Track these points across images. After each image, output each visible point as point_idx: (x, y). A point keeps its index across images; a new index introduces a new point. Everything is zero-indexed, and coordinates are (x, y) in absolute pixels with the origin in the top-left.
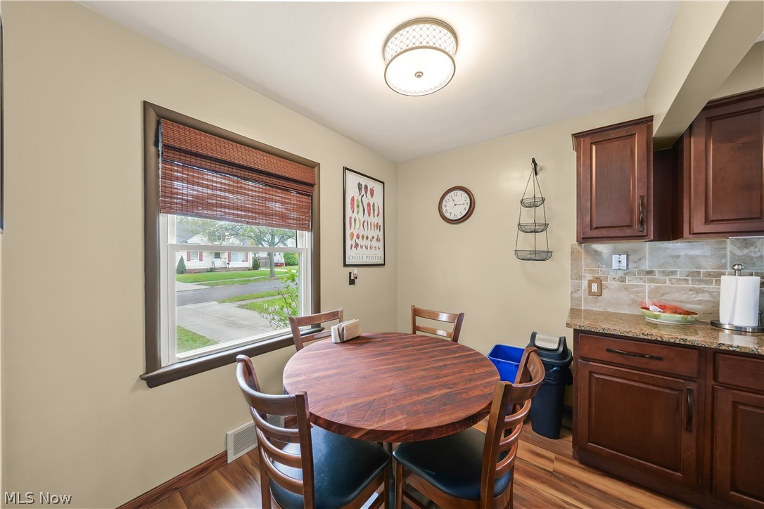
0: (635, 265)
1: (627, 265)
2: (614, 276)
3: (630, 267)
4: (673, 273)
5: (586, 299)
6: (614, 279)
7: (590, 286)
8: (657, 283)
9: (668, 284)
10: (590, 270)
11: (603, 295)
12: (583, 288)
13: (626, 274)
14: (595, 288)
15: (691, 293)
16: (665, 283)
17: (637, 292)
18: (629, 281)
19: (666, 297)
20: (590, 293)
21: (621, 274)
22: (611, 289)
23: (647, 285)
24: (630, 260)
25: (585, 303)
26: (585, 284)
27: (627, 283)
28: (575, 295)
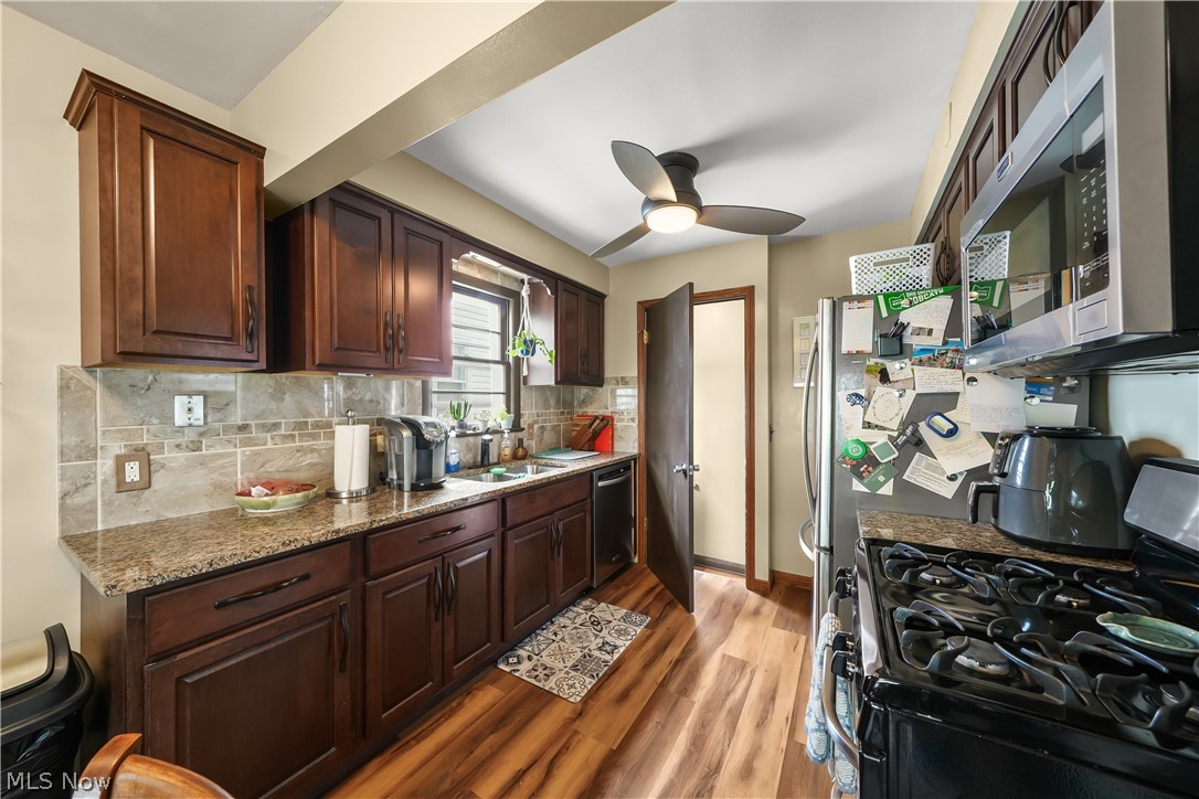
0: (219, 415)
1: (205, 416)
2: (178, 441)
3: (209, 420)
4: (276, 426)
5: (108, 504)
6: (178, 446)
7: (120, 470)
8: (255, 445)
9: (270, 445)
10: (120, 431)
11: (156, 485)
12: (100, 478)
13: (202, 434)
14: (133, 472)
15: (298, 455)
16: (265, 444)
17: (223, 467)
18: (208, 447)
19: (268, 467)
20: (122, 486)
21: (191, 435)
22: (172, 469)
23: (239, 451)
24: (209, 406)
25: (108, 513)
26: (104, 466)
27: (204, 452)
28: (78, 500)
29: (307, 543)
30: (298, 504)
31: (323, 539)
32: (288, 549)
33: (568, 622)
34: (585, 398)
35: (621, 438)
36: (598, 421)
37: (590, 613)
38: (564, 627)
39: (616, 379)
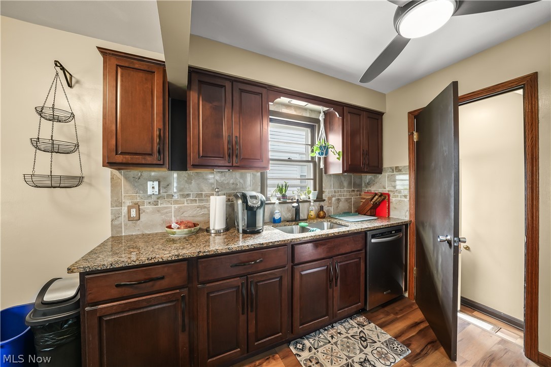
0: (164, 190)
1: (159, 190)
2: (149, 201)
3: (161, 192)
4: (188, 195)
5: (126, 225)
6: (149, 203)
7: (129, 212)
8: (180, 204)
9: (186, 204)
10: (129, 196)
11: (142, 219)
12: (123, 214)
13: (158, 198)
14: (133, 213)
15: (198, 209)
16: (183, 204)
17: (167, 213)
18: (161, 204)
19: (186, 214)
20: (130, 218)
21: (154, 198)
22: (147, 213)
23: (173, 206)
24: (161, 186)
25: (126, 229)
26: (124, 210)
27: (159, 206)
28: (116, 223)
29: (161, 260)
30: (186, 234)
31: (170, 259)
32: (150, 262)
33: (343, 331)
34: (369, 182)
35: (395, 208)
36: (377, 197)
37: (361, 329)
38: (340, 333)
39: (391, 168)
